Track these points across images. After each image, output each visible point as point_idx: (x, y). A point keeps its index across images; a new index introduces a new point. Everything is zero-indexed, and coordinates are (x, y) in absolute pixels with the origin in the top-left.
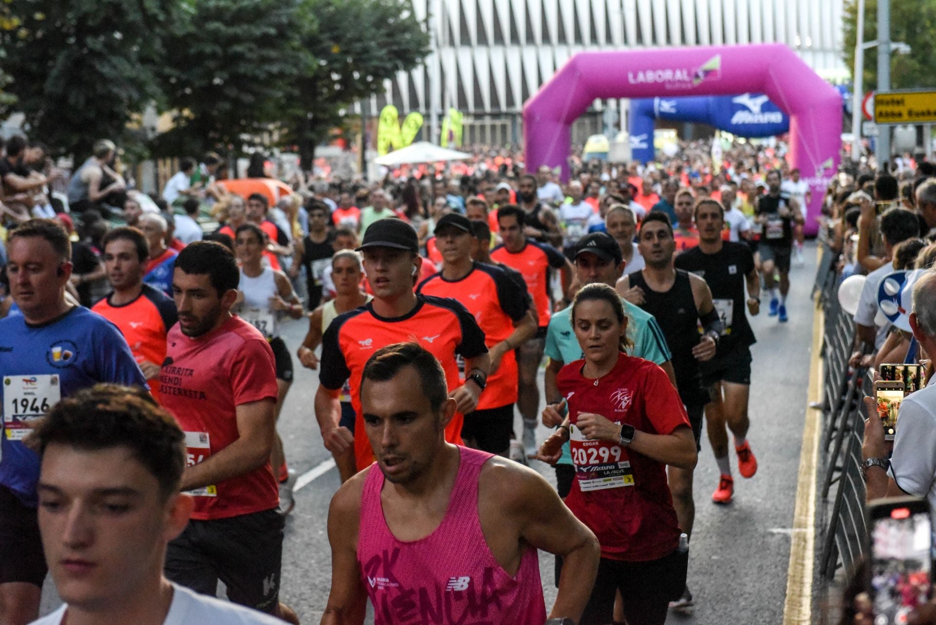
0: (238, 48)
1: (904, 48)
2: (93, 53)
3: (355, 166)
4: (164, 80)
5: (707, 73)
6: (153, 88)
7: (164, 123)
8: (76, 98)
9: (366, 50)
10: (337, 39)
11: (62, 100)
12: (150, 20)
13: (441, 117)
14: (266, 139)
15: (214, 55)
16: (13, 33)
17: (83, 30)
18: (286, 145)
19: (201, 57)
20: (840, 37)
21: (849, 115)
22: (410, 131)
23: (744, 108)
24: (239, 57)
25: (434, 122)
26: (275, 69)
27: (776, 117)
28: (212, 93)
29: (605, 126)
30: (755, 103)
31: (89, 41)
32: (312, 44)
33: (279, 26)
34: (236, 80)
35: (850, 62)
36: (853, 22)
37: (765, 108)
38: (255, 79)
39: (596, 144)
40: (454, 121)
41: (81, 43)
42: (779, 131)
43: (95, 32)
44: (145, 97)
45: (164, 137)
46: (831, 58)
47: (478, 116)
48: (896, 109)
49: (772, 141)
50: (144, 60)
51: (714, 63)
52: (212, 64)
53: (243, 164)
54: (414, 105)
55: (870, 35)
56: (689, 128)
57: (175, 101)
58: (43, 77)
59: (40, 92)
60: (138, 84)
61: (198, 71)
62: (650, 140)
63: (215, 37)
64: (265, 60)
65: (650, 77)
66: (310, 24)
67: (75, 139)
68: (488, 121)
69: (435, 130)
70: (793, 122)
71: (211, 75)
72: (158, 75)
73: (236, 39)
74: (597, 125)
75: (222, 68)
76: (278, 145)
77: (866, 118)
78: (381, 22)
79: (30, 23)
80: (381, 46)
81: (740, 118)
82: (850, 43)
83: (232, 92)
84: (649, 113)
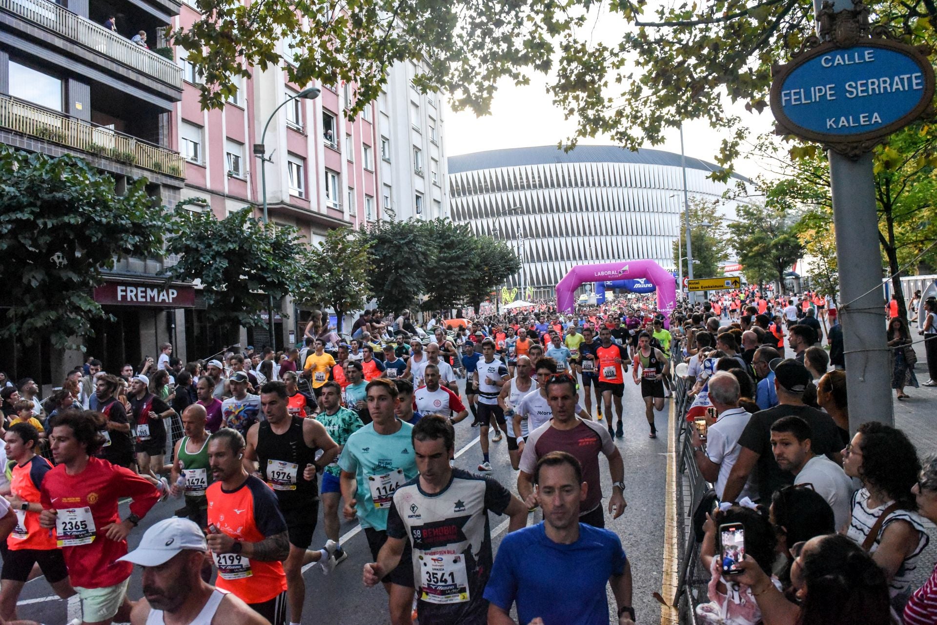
0: (451, 271)
1: (698, 262)
2: (400, 275)
3: (495, 310)
4: (426, 283)
5: (624, 271)
6: (421, 287)
7: (426, 298)
8: (395, 292)
9: (497, 268)
10: (486, 265)
11: (390, 292)
12: (421, 263)
13: (525, 289)
14: (461, 302)
15: (443, 273)
16: (373, 270)
17: (397, 268)
18: (469, 303)
19: (439, 274)
20: (672, 255)
21: (678, 285)
22: (513, 296)
23: (638, 282)
24: (453, 274)
25: (522, 291)
26: (465, 277)
27: (650, 285)
28: (442, 287)
29: (586, 291)
30: (642, 281)
31: (399, 271)
32: (477, 267)
33: (466, 263)
34: (451, 282)
35: (677, 264)
36: (677, 250)
37: (646, 283)
38: (458, 281)
39: (583, 297)
40: (530, 290)
41: (397, 272)
42: (652, 290)
43: (401, 268)
44: (419, 290)
45: (425, 303)
46: (669, 262)
47: (538, 288)
48: (697, 286)
49: (650, 294)
50: (418, 277)
51: (626, 268)
52: (442, 277)
53: (454, 312)
54: (515, 285)
55: (684, 255)
56: (617, 290)
57: (429, 290)
58: (384, 284)
59: (382, 290)
60: (417, 286)
61: (437, 279)
62: (603, 295)
63: (443, 267)
64: (461, 274)
65: (603, 273)
66: (477, 260)
67: (395, 306)
68: (542, 290)
69: (523, 294)
70: (657, 288)
71: (442, 280)
72: (423, 281)
73: (450, 267)
74: (584, 292)
75: (446, 278)
76: (466, 303)
77: (684, 286)
78: (502, 258)
79: (379, 267)
80: (503, 266)
81: (637, 286)
82: (676, 258)
83: (450, 286)
84: (603, 286)
